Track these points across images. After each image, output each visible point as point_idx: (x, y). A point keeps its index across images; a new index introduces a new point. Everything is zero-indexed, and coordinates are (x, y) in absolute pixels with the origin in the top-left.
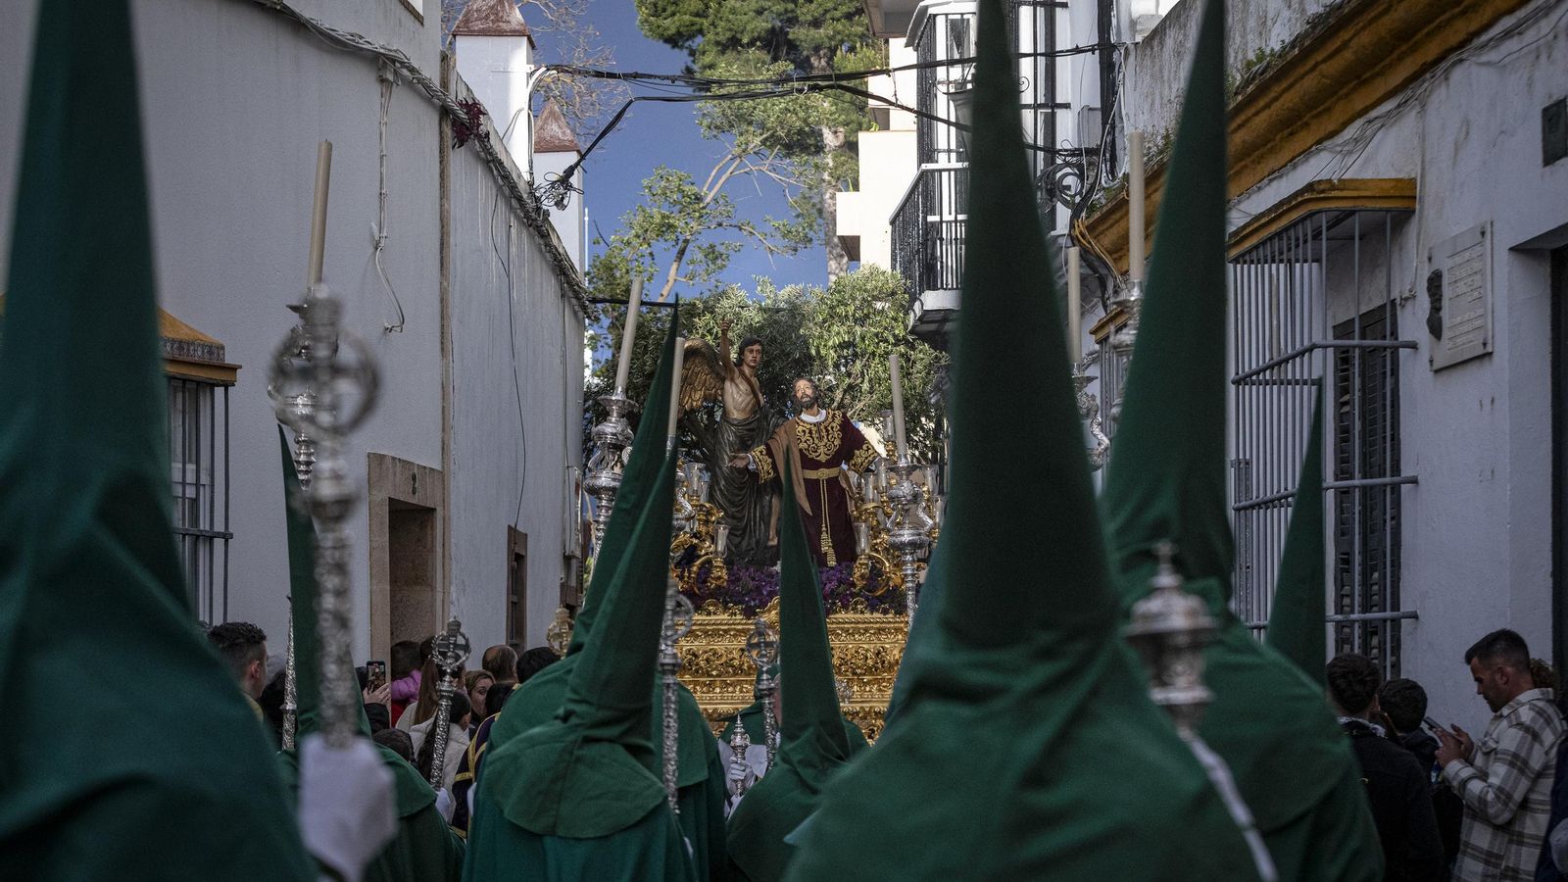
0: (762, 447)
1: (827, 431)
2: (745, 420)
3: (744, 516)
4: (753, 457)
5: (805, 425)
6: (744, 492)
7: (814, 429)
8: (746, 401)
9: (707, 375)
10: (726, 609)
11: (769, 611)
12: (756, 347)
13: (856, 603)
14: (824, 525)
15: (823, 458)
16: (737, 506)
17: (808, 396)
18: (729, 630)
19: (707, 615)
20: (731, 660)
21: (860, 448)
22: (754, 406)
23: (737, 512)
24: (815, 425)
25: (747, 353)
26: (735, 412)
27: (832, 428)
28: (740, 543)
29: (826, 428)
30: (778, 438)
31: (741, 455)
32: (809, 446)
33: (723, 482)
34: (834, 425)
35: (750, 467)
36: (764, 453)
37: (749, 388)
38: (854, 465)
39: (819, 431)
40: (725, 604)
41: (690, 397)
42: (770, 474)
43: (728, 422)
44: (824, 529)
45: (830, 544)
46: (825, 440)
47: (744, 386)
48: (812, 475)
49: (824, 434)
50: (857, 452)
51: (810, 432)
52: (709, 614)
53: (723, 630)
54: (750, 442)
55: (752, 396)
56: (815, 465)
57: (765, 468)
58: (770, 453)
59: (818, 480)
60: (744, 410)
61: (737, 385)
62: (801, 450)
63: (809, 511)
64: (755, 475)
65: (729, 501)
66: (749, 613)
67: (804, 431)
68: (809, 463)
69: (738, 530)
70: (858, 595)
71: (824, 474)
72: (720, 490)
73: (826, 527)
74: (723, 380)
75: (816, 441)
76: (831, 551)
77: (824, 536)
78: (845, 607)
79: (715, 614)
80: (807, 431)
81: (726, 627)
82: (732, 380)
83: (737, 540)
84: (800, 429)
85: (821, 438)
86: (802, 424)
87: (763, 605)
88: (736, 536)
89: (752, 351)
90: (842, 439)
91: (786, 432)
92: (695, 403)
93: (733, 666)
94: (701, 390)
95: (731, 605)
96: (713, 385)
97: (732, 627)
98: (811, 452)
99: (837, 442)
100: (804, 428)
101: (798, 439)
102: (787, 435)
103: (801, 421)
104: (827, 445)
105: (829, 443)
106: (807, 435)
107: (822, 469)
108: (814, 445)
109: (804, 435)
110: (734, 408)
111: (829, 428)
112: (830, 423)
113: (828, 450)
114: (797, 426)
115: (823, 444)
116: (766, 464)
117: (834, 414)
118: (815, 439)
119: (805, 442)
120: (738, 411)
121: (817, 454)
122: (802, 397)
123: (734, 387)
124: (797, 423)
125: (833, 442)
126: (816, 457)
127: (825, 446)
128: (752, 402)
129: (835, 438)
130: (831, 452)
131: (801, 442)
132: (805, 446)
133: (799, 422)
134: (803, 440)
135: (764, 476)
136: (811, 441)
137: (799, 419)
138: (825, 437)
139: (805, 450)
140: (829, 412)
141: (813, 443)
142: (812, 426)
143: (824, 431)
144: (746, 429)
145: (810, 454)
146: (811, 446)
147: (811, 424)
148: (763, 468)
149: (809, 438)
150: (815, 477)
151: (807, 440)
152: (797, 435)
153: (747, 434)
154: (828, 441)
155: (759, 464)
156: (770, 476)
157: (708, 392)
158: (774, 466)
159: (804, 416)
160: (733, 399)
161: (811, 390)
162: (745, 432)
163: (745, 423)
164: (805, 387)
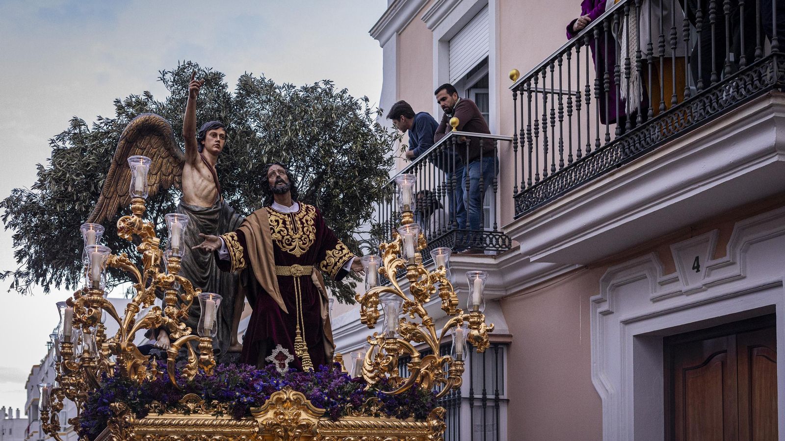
0: (232, 233)
1: (302, 223)
2: (211, 208)
4: (225, 241)
5: (278, 215)
7: (288, 220)
8: (208, 189)
9: (163, 158)
10: (209, 406)
11: (266, 411)
12: (221, 131)
13: (370, 404)
14: (298, 327)
15: (298, 253)
17: (282, 181)
18: (214, 433)
19: (185, 414)
21: (332, 247)
22: (216, 195)
24: (289, 216)
25: (208, 137)
26: (197, 200)
27: (307, 221)
29: (300, 220)
30: (248, 225)
31: (212, 236)
32: (283, 237)
34: (309, 218)
35: (221, 252)
36: (236, 239)
37: (211, 176)
38: (326, 266)
39: (293, 222)
40: (209, 399)
42: (241, 263)
43: (188, 208)
44: (298, 331)
45: (305, 348)
46: (300, 233)
48: (285, 271)
49: (299, 225)
50: (330, 252)
51: (284, 222)
52: (187, 412)
53: (205, 433)
55: (214, 185)
57: (237, 255)
58: (241, 239)
59: (291, 277)
60: (205, 198)
61: (199, 170)
62: (274, 241)
63: (284, 308)
64: (224, 264)
66: (241, 412)
67: (277, 221)
68: (283, 258)
71: (297, 270)
73: (301, 329)
75: (291, 233)
76: (306, 355)
77: (298, 338)
78: (356, 408)
79: (195, 412)
80: (281, 221)
81: (210, 430)
82: (192, 166)
84: (273, 218)
85: (295, 230)
86: (274, 213)
87: (259, 402)
89: (215, 135)
90: (316, 234)
91: (258, 219)
94: (156, 174)
95: (215, 402)
96: (170, 170)
97: (219, 429)
98: (284, 245)
99: (312, 237)
100: (277, 218)
101: (271, 229)
102: (259, 224)
103: (273, 211)
104: (303, 238)
105: (305, 236)
106: (281, 225)
107: (296, 265)
108: (288, 237)
109: (278, 225)
110: (196, 195)
111: (304, 221)
112: (305, 215)
113: (304, 244)
114: (269, 215)
115: (298, 236)
116: (237, 252)
117: (307, 208)
118: (290, 230)
119: (279, 232)
120: (200, 198)
121: (291, 247)
122: (277, 182)
123: (195, 173)
124: (269, 213)
125: (308, 236)
126: (290, 251)
127: (300, 238)
128: (214, 191)
129: (310, 232)
130: (307, 246)
131: (274, 232)
132: (279, 236)
133: (271, 211)
134: (277, 230)
135: (236, 265)
136: (286, 232)
137: (270, 209)
138: (301, 229)
139: (279, 241)
140: (302, 205)
141: (288, 235)
142: (286, 216)
143: (299, 222)
144: (208, 220)
145: (284, 247)
146: (285, 237)
147: (285, 215)
148: (235, 255)
149: (283, 229)
150: (287, 274)
151: (281, 230)
152: (270, 225)
153: (208, 225)
154: (304, 234)
155: (231, 249)
156: (242, 266)
157: (164, 177)
158: (246, 255)
159: (276, 206)
160: (195, 184)
161: (286, 176)
162: (208, 222)
163: (208, 212)
164: (280, 172)
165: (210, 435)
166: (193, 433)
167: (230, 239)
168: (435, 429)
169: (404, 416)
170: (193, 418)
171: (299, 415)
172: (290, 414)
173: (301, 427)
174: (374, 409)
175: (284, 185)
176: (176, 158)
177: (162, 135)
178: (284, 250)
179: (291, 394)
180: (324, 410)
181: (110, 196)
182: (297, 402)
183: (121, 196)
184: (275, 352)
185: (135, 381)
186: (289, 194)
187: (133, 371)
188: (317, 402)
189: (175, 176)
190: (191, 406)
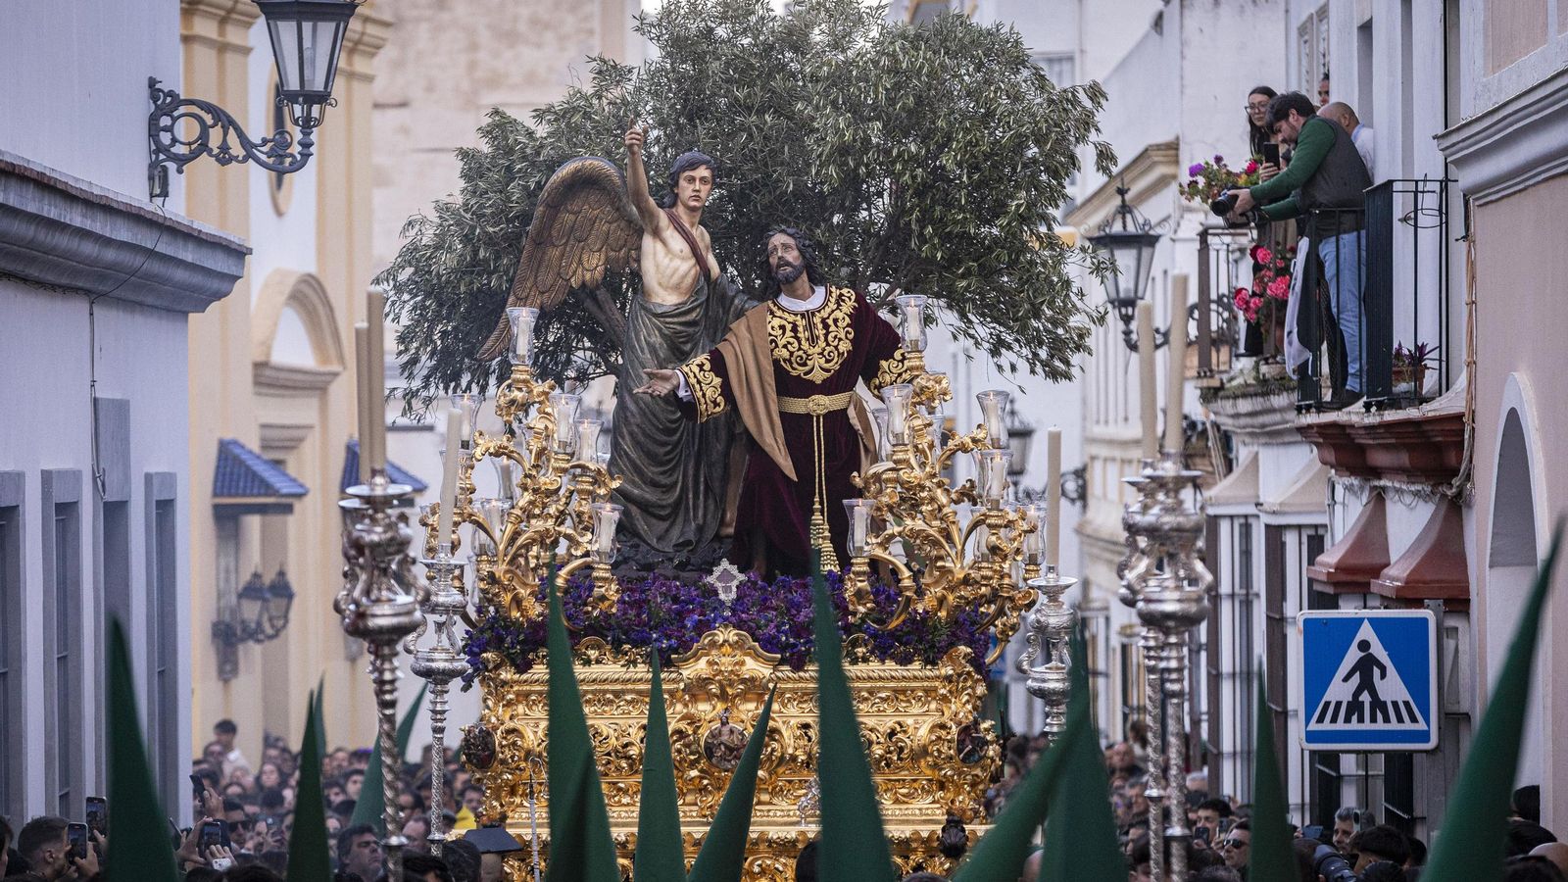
0: (703, 358)
1: (826, 326)
2: (684, 303)
3: (676, 483)
4: (686, 376)
5: (786, 315)
6: (675, 438)
7: (801, 323)
8: (680, 272)
10: (617, 651)
11: (696, 657)
12: (703, 172)
13: (854, 644)
14: (817, 499)
15: (818, 376)
16: (662, 464)
17: (788, 264)
18: (624, 692)
19: (584, 665)
20: (626, 746)
21: (889, 356)
22: (696, 280)
23: (663, 473)
24: (803, 316)
25: (683, 183)
26: (663, 292)
27: (836, 321)
28: (667, 531)
29: (824, 321)
30: (733, 340)
31: (667, 371)
32: (792, 354)
34: (838, 314)
35: (682, 393)
36: (707, 366)
37: (685, 247)
38: (879, 388)
39: (810, 327)
40: (617, 645)
41: (580, 262)
42: (716, 404)
43: (647, 310)
44: (817, 506)
45: (827, 534)
46: (822, 343)
48: (798, 406)
49: (820, 332)
51: (795, 329)
52: (588, 662)
54: (687, 347)
55: (692, 261)
56: (806, 388)
57: (709, 394)
58: (718, 365)
59: (809, 416)
60: (677, 288)
61: (664, 243)
62: (776, 362)
63: (790, 472)
64: (689, 408)
65: (648, 453)
66: (660, 661)
67: (782, 327)
70: (859, 628)
71: (821, 404)
72: (631, 434)
73: (821, 503)
74: (640, 233)
75: (805, 345)
76: (828, 545)
77: (817, 517)
79: (598, 662)
80: (789, 327)
81: (618, 687)
82: (656, 233)
84: (776, 322)
85: (813, 340)
86: (779, 313)
87: (684, 646)
88: (661, 517)
89: (692, 180)
90: (854, 342)
91: (749, 329)
92: (588, 276)
93: (628, 758)
94: (600, 250)
95: (627, 647)
96: (621, 242)
97: (630, 687)
98: (795, 365)
99: (845, 346)
100: (784, 322)
101: (772, 341)
102: (750, 332)
103: (779, 308)
104: (826, 353)
105: (828, 349)
106: (789, 333)
107: (817, 396)
108: (801, 353)
109: (784, 333)
110: (660, 284)
111: (830, 321)
112: (833, 311)
113: (827, 361)
114: (769, 317)
115: (818, 350)
116: (710, 387)
117: (841, 295)
118: (803, 342)
119: (785, 346)
120: (666, 289)
121: (807, 368)
122: (779, 266)
123: (659, 246)
124: (772, 313)
125: (836, 347)
126: (806, 374)
127: (822, 354)
128: (693, 272)
129: (840, 340)
130: (834, 366)
131: (777, 346)
132: (785, 354)
133: (775, 309)
134: (781, 343)
135: (707, 410)
136: (796, 345)
137: (775, 305)
138: (822, 338)
139: (785, 360)
140: (831, 292)
141: (800, 349)
142: (799, 317)
143: (820, 326)
144: (680, 324)
145: (794, 369)
146: (796, 354)
147: (796, 315)
148: (704, 395)
149: (792, 340)
150: (802, 410)
151: (789, 343)
152: (770, 335)
153: (681, 332)
154: (828, 345)
155: (697, 387)
156: (718, 409)
157: (613, 253)
158: (726, 390)
159: (784, 300)
160: (657, 266)
161: (796, 253)
162: (679, 328)
163: (678, 312)
164: (785, 246)
165: (617, 694)
166: (593, 692)
167: (696, 370)
168: (948, 679)
169: (905, 660)
170: (595, 671)
171: (742, 663)
172: (726, 663)
173: (743, 681)
174: (860, 651)
175: (789, 269)
176: (630, 222)
177: (604, 189)
178: (794, 373)
179: (731, 635)
180: (779, 656)
181: (524, 295)
182: (737, 645)
183: (543, 293)
184: (717, 571)
185: (517, 619)
186: (805, 277)
187: (514, 605)
188: (769, 644)
189: (630, 250)
190: (593, 654)
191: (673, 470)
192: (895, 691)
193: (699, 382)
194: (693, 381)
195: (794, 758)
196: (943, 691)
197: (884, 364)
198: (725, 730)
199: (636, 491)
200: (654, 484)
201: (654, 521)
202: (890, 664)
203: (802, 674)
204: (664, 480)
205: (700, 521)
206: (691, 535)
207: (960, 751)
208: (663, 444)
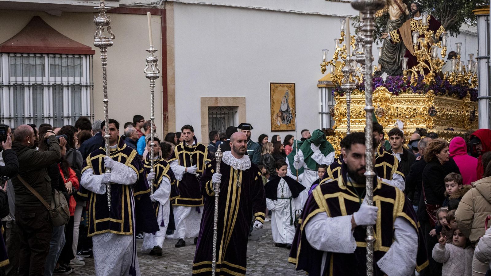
2: (397, 20)
4: (390, 34)
5: (414, 21)
7: (417, 22)
8: (396, 13)
10: (361, 92)
11: (375, 93)
16: (391, 53)
17: (414, 9)
19: (354, 95)
23: (392, 55)
28: (392, 68)
33: (386, 44)
36: (396, 32)
37: (398, 8)
39: (419, 23)
43: (390, 21)
46: (421, 26)
47: (396, 7)
49: (421, 24)
51: (416, 24)
55: (400, 11)
57: (395, 38)
58: (398, 32)
61: (393, 7)
62: (412, 31)
65: (388, 51)
67: (413, 23)
69: (391, 63)
70: (410, 87)
74: (389, 5)
75: (418, 27)
78: (405, 91)
80: (415, 23)
82: (391, 5)
83: (391, 66)
84: (412, 22)
85: (419, 26)
86: (413, 20)
88: (390, 65)
92: (379, 15)
97: (363, 99)
98: (416, 31)
102: (407, 25)
106: (414, 25)
115: (420, 28)
116: (396, 36)
120: (393, 17)
121: (418, 32)
124: (412, 21)
128: (400, 13)
132: (414, 29)
134: (413, 26)
135: (395, 41)
144: (396, 24)
148: (394, 38)
152: (411, 25)
155: (393, 37)
156: (398, 41)
157: (384, 10)
158: (400, 37)
159: (415, 18)
160: (392, 12)
161: (416, 7)
162: (396, 25)
163: (396, 21)
164: (414, 6)
165: (360, 101)
166: (356, 101)
167: (393, 33)
168: (428, 97)
169: (420, 93)
170: (356, 96)
171: (385, 94)
172: (381, 94)
173: (385, 98)
174: (411, 91)
175: (414, 11)
179: (383, 88)
180: (393, 93)
182: (384, 90)
188: (391, 90)
190: (356, 92)
191: (394, 55)
192: (417, 100)
193: (393, 35)
194: (392, 35)
195: (394, 115)
196: (427, 100)
197: (437, 31)
198: (379, 108)
199: (385, 59)
200: (390, 58)
201: (389, 65)
202: (417, 94)
203: (398, 97)
204: (392, 57)
205: (399, 65)
206: (396, 69)
207: (429, 113)
208: (392, 49)
